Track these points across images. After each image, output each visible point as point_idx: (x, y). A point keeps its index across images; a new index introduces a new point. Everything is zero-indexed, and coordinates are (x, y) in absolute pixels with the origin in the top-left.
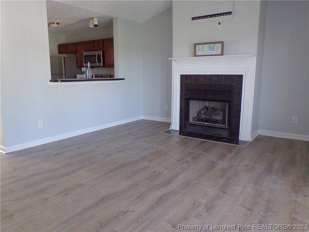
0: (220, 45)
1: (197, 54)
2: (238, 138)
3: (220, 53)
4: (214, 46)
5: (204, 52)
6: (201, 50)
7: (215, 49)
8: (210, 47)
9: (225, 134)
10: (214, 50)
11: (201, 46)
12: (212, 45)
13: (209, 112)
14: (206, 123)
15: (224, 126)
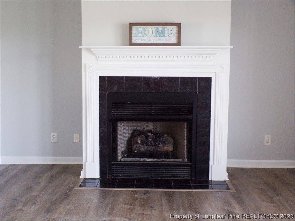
0: (175, 29)
1: (134, 42)
2: (208, 179)
3: (174, 40)
4: (164, 29)
5: (146, 38)
6: (140, 35)
7: (166, 35)
8: (157, 31)
9: (184, 174)
10: (164, 36)
11: (140, 28)
12: (161, 28)
13: (150, 140)
14: (149, 160)
15: (181, 160)
